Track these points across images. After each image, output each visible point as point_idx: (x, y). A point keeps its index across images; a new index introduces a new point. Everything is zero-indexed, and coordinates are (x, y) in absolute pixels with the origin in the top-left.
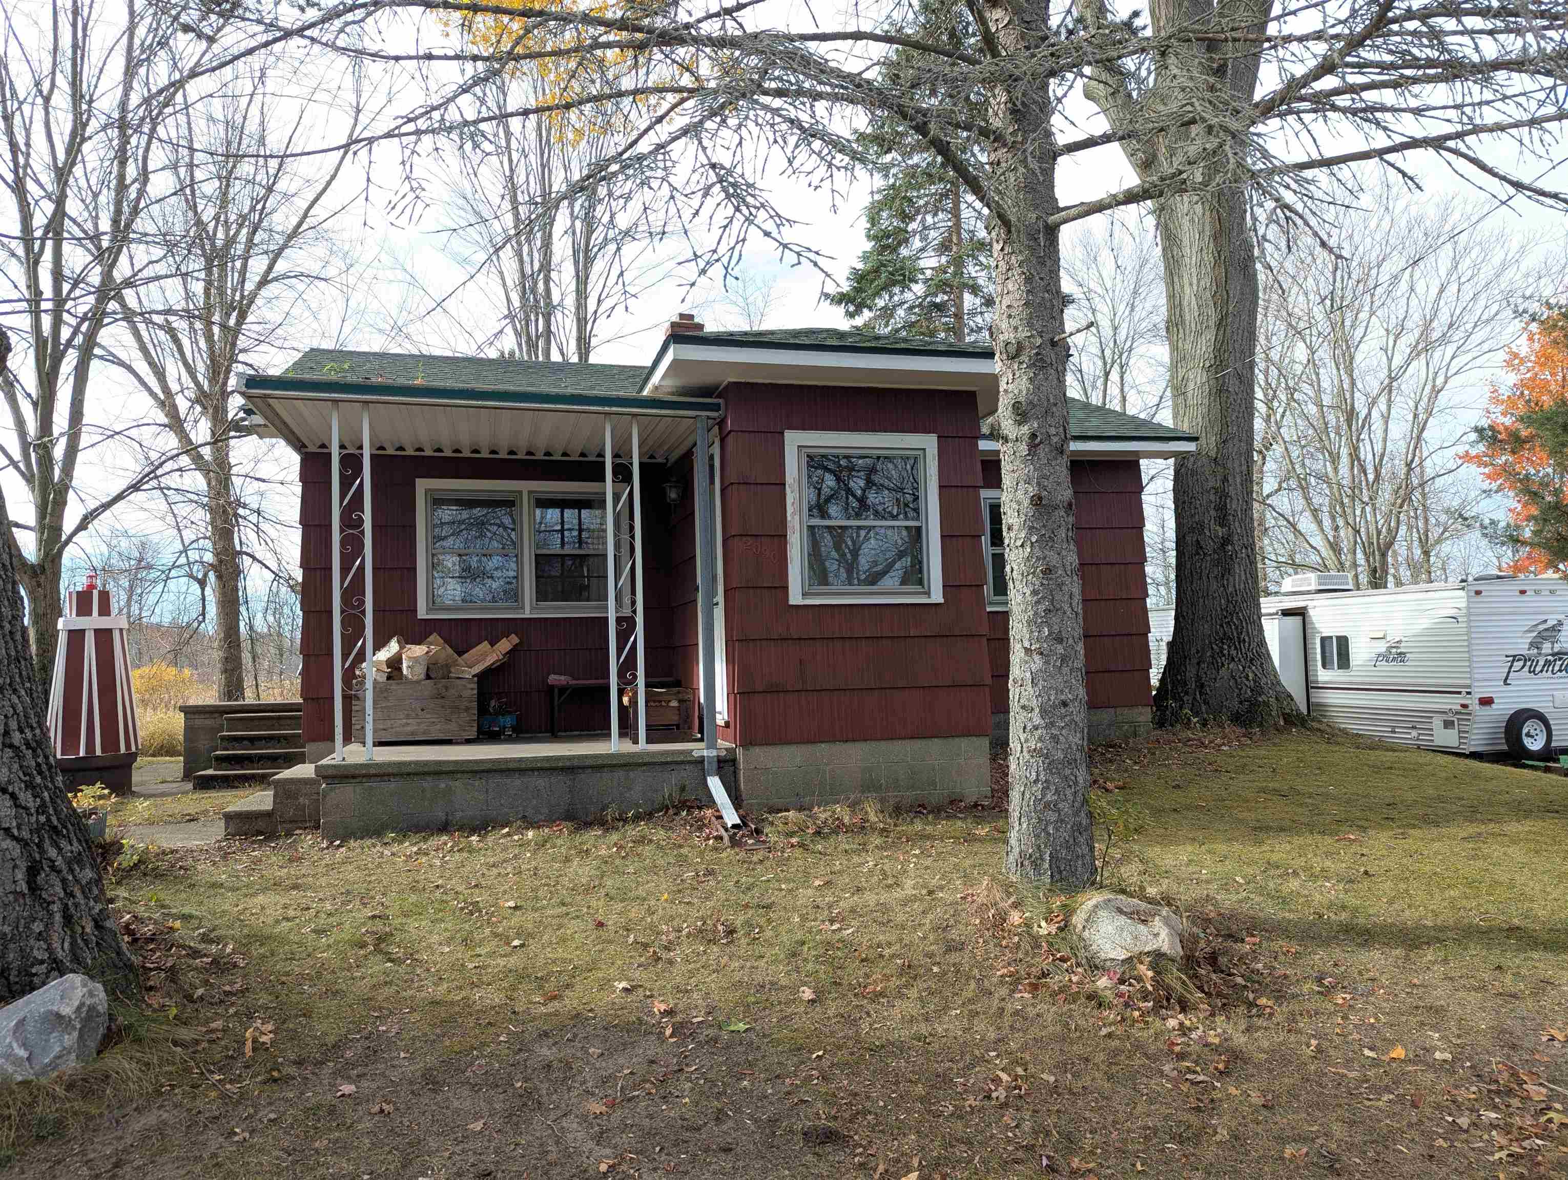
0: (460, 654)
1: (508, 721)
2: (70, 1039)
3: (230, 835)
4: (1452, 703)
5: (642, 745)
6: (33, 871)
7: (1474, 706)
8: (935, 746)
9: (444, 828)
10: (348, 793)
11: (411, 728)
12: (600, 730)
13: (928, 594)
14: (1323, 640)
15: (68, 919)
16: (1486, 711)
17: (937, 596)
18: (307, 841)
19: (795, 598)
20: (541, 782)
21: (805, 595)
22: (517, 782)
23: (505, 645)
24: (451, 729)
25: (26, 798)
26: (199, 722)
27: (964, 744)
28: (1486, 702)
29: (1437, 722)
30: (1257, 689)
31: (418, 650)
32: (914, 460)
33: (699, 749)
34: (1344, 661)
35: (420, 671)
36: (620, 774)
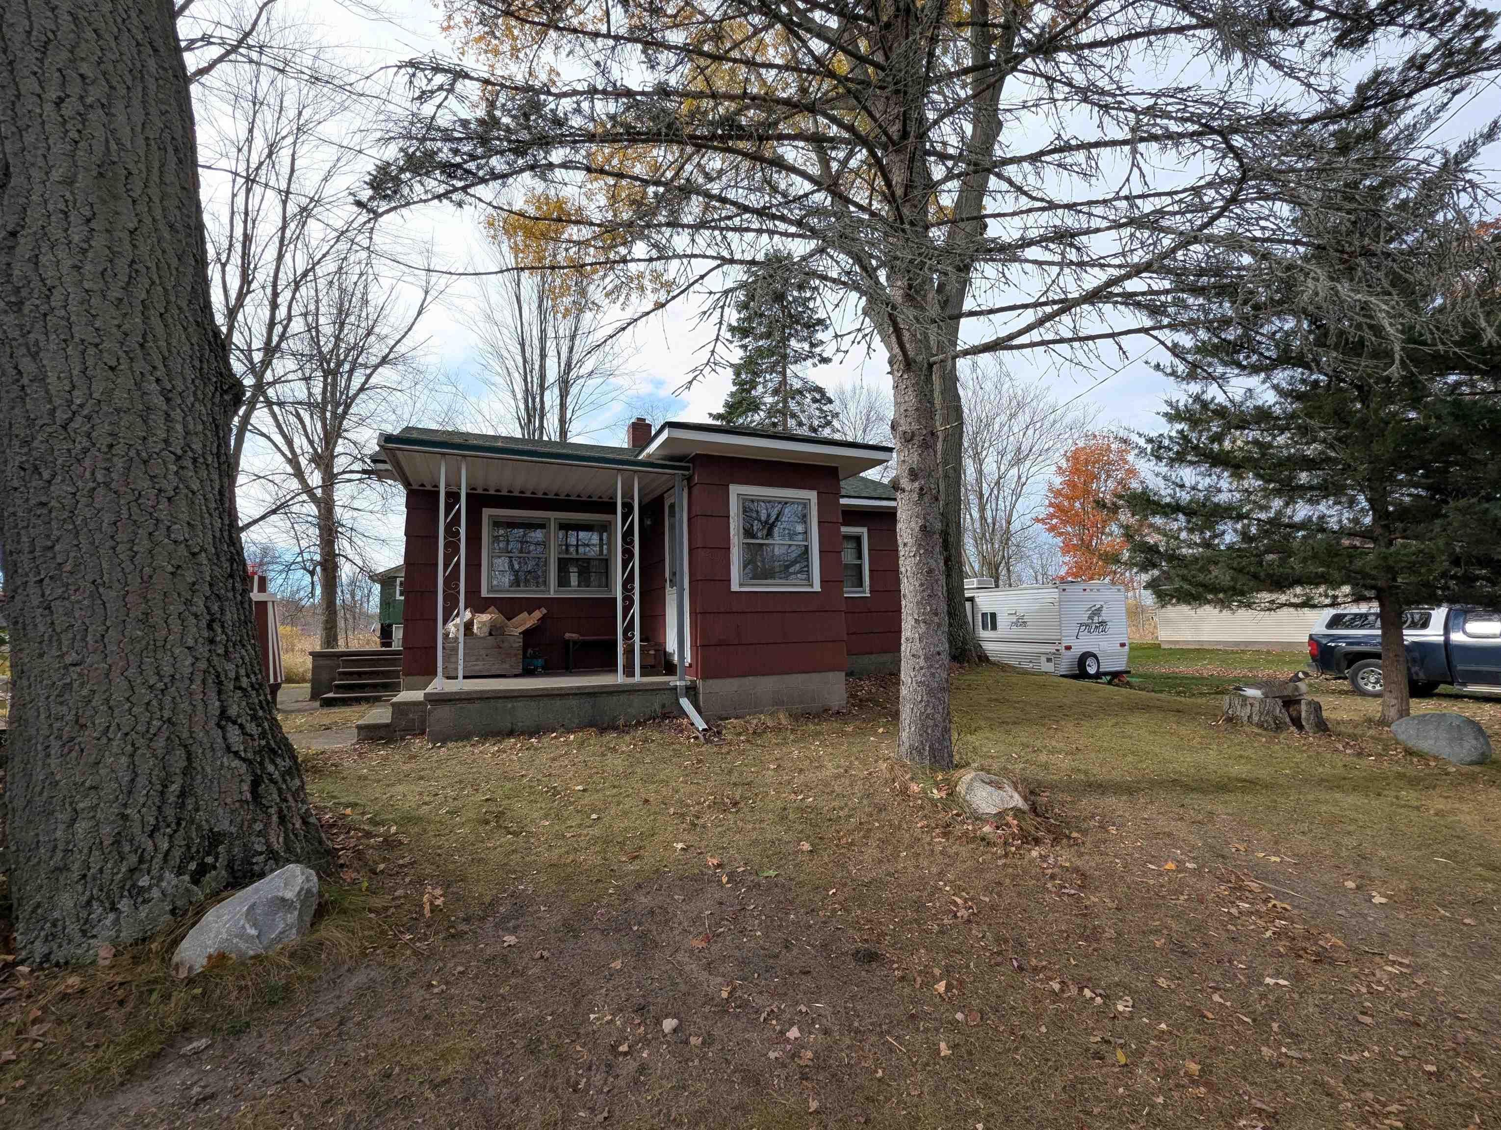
0: (509, 619)
1: (540, 662)
2: (292, 917)
3: (360, 741)
4: (1051, 649)
5: (637, 678)
6: (256, 784)
7: (1063, 651)
8: (816, 676)
9: (511, 734)
10: (444, 712)
11: (479, 667)
12: (611, 667)
13: (812, 586)
14: (984, 615)
15: (282, 820)
16: (1068, 653)
17: (817, 587)
18: (417, 744)
19: (735, 587)
20: (573, 702)
21: (741, 585)
22: (558, 703)
23: (537, 614)
24: (505, 667)
25: (252, 728)
26: (322, 662)
27: (831, 675)
28: (1068, 648)
29: (1043, 659)
30: (964, 642)
31: (485, 617)
32: (805, 504)
33: (675, 681)
34: (994, 627)
35: (486, 630)
36: (623, 698)
